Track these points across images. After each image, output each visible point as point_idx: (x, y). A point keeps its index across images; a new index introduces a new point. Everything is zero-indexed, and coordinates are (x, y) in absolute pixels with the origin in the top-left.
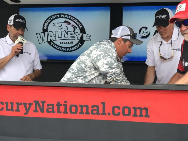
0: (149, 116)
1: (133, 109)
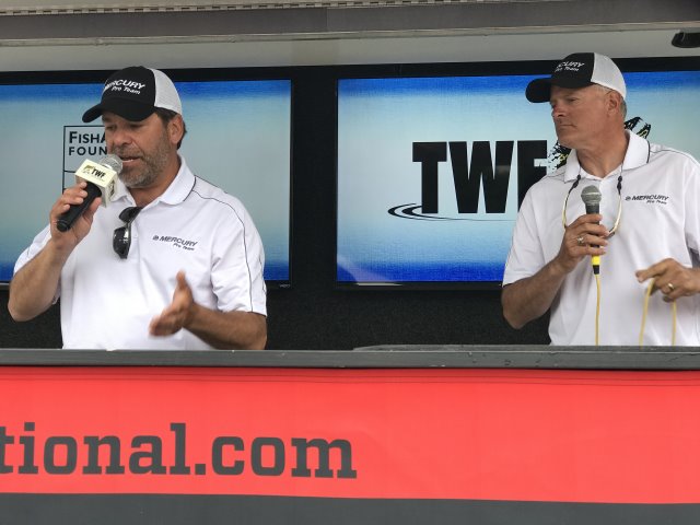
0: (353, 474)
1: (293, 445)
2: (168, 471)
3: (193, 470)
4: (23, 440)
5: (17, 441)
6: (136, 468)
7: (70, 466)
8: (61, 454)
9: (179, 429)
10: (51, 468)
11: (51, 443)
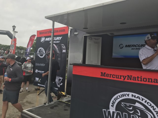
4: (140, 78)
6: (154, 82)
7: (146, 81)
8: (145, 80)
10: (144, 81)
11: (144, 78)
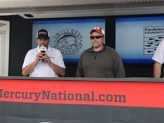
0: (126, 102)
1: (114, 96)
2: (91, 100)
3: (95, 100)
5: (63, 94)
9: (93, 93)
10: (69, 99)
11: (69, 95)
